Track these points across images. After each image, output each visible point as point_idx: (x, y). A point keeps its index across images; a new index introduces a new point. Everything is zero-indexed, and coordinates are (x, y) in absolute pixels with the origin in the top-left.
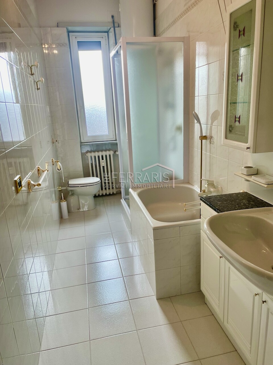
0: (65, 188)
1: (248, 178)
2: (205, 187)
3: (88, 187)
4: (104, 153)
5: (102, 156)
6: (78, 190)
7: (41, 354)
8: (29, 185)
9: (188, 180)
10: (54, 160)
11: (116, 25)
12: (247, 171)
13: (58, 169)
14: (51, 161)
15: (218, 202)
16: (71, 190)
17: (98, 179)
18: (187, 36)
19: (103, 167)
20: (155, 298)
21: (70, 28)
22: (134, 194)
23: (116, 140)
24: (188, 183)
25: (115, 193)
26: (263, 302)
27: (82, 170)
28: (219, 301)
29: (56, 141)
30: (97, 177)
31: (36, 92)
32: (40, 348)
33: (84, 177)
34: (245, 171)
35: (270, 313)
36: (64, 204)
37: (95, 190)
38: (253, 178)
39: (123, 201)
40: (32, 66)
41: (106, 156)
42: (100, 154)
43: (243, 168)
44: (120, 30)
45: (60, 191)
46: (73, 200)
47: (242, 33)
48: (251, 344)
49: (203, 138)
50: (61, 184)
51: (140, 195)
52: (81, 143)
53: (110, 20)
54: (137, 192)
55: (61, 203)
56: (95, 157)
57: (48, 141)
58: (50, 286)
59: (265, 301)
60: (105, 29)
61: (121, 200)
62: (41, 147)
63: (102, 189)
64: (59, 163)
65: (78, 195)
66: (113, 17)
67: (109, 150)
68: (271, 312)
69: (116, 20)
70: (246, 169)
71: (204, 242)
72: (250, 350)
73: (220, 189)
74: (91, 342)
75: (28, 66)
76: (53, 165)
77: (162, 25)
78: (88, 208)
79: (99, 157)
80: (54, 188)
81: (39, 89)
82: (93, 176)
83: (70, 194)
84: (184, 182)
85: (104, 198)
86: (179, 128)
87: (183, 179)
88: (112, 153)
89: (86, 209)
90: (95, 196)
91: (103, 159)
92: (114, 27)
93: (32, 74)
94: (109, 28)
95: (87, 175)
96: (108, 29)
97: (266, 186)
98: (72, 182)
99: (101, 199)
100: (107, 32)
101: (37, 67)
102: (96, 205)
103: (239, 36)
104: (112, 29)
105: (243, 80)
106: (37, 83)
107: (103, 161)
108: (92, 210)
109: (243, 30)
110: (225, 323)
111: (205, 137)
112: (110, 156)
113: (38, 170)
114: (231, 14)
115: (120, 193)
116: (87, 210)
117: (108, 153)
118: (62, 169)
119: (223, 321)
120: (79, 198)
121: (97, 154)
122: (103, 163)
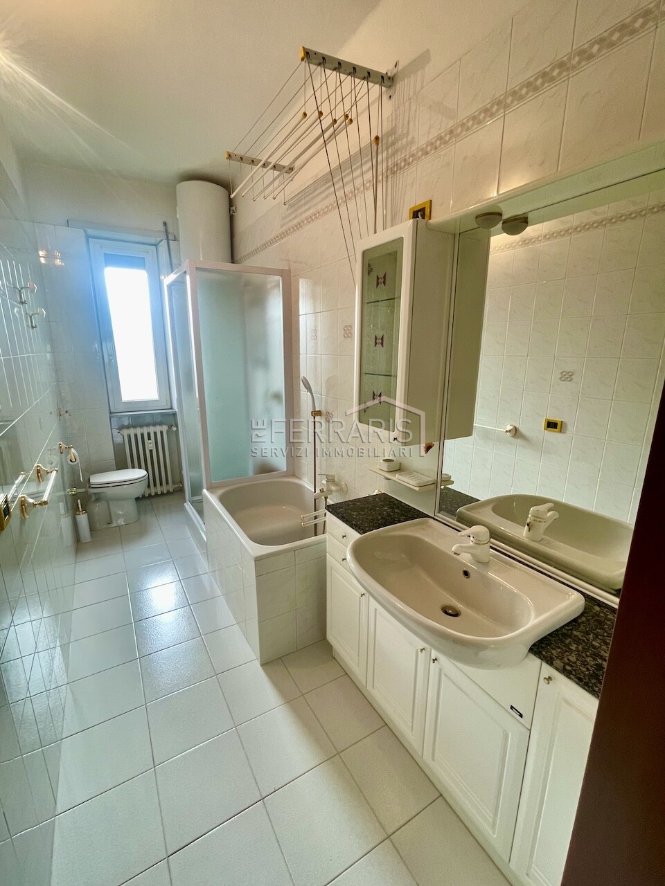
0: (83, 490)
1: (388, 476)
2: (323, 484)
3: (125, 486)
4: (152, 430)
5: (149, 434)
6: (109, 492)
7: (57, 821)
8: (22, 505)
9: (293, 471)
10: (63, 446)
11: (171, 237)
12: (388, 467)
13: (71, 461)
14: (57, 447)
15: (354, 513)
16: (95, 494)
17: (142, 473)
18: (287, 268)
19: (151, 451)
20: (257, 664)
21: (91, 232)
22: (211, 498)
23: (171, 408)
24: (294, 475)
25: (171, 491)
26: (434, 660)
27: (114, 458)
28: (359, 656)
29: (66, 412)
30: (140, 468)
31: (29, 333)
32: (55, 809)
33: (118, 469)
34: (385, 466)
35: (443, 677)
36: (83, 519)
37: (139, 490)
38: (397, 477)
39: (188, 506)
40: (22, 288)
41: (155, 433)
42: (145, 430)
43: (381, 461)
44: (179, 245)
45: (73, 495)
46: (98, 509)
47: (382, 281)
48: (413, 718)
49: (316, 413)
50: (75, 483)
51: (222, 500)
52: (111, 413)
53: (162, 228)
54: (217, 494)
55: (78, 517)
56: (136, 436)
57: (51, 413)
58: (67, 675)
59: (436, 659)
60: (153, 241)
61: (185, 504)
62: (41, 429)
63: (149, 486)
64: (73, 450)
65: (108, 500)
66: (165, 224)
67: (161, 424)
68: (445, 675)
69: (170, 229)
70: (386, 464)
71: (333, 572)
72: (412, 727)
73: (344, 486)
74: (157, 770)
75: (16, 288)
76: (62, 453)
77: (243, 248)
78: (124, 521)
79: (142, 435)
80: (65, 490)
81: (36, 327)
82: (133, 467)
83: (93, 498)
84: (287, 475)
85: (153, 500)
86: (277, 396)
87: (285, 470)
88: (165, 428)
89: (121, 522)
90: (137, 499)
91: (149, 439)
92: (168, 239)
93: (22, 303)
94: (159, 239)
95: (121, 465)
96: (158, 242)
97: (417, 489)
98: (95, 479)
99: (148, 502)
100: (156, 245)
101: (32, 291)
102: (139, 513)
103: (378, 284)
104: (164, 242)
105: (384, 345)
106: (31, 317)
107: (150, 441)
108: (135, 522)
109: (382, 276)
110: (369, 687)
111: (319, 413)
112: (162, 433)
113: (38, 471)
114: (364, 253)
115: (182, 490)
116: (123, 524)
117: (158, 429)
118: (78, 460)
119: (365, 685)
120: (111, 506)
121: (139, 431)
122: (150, 445)
